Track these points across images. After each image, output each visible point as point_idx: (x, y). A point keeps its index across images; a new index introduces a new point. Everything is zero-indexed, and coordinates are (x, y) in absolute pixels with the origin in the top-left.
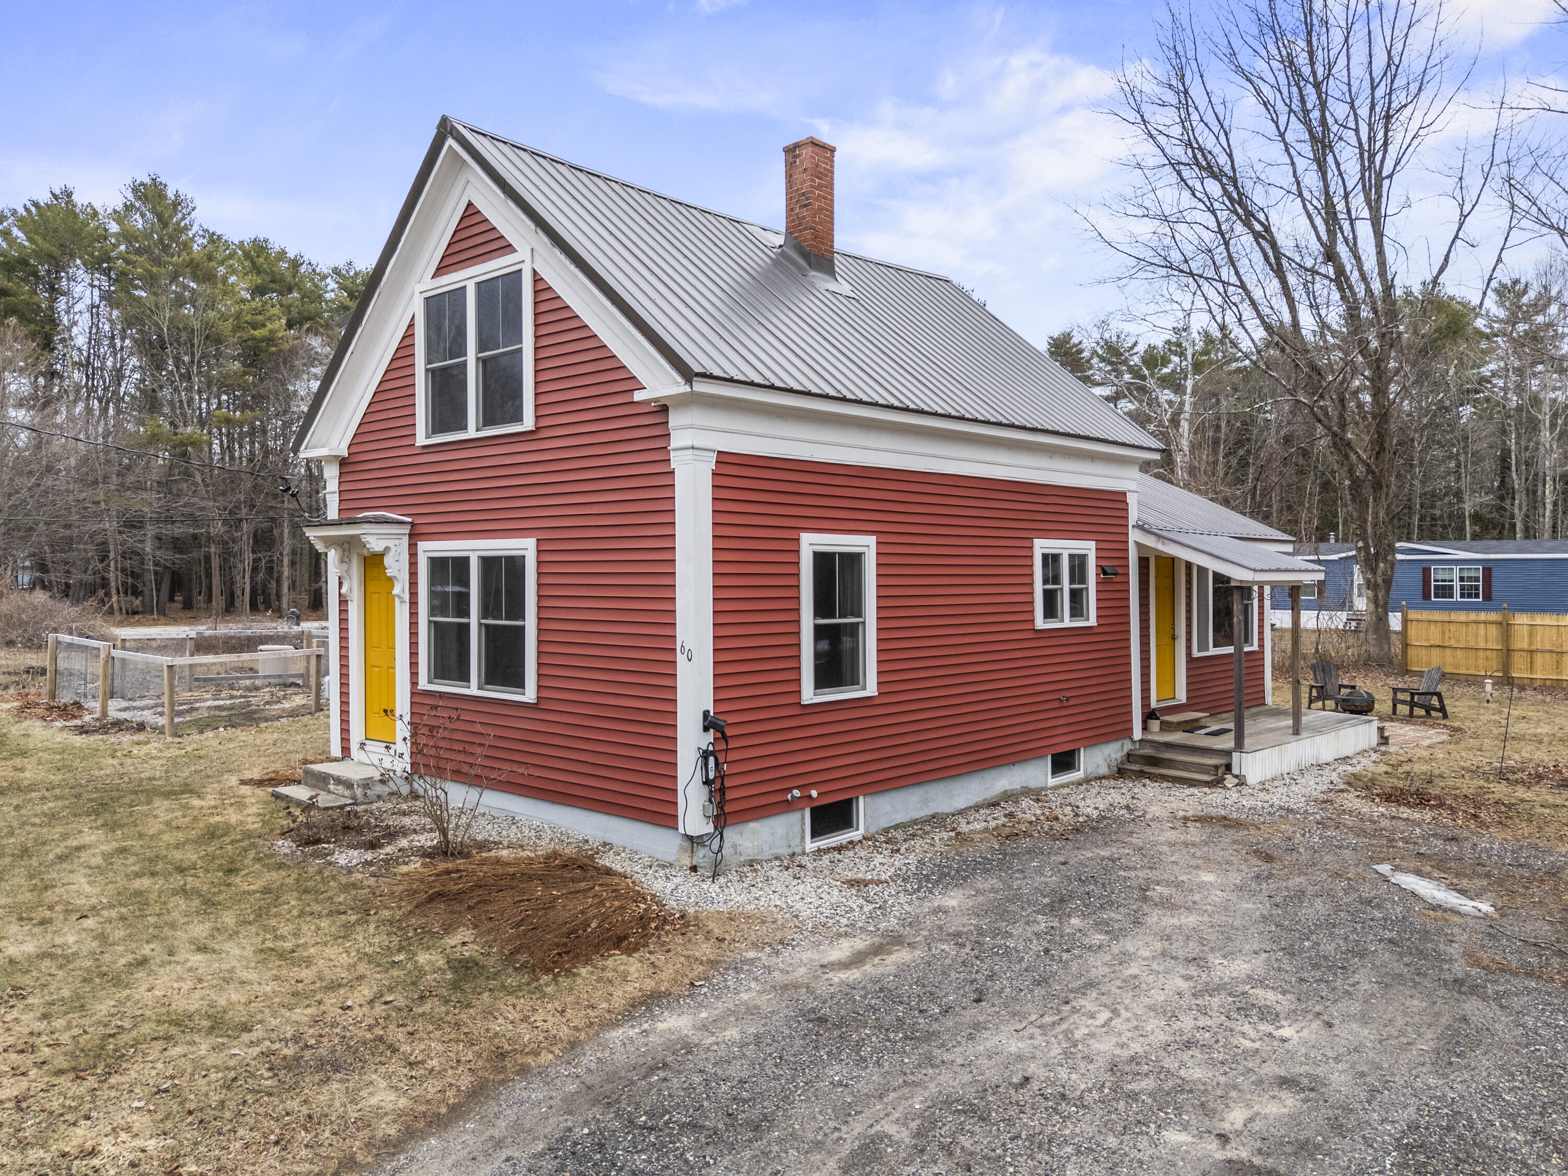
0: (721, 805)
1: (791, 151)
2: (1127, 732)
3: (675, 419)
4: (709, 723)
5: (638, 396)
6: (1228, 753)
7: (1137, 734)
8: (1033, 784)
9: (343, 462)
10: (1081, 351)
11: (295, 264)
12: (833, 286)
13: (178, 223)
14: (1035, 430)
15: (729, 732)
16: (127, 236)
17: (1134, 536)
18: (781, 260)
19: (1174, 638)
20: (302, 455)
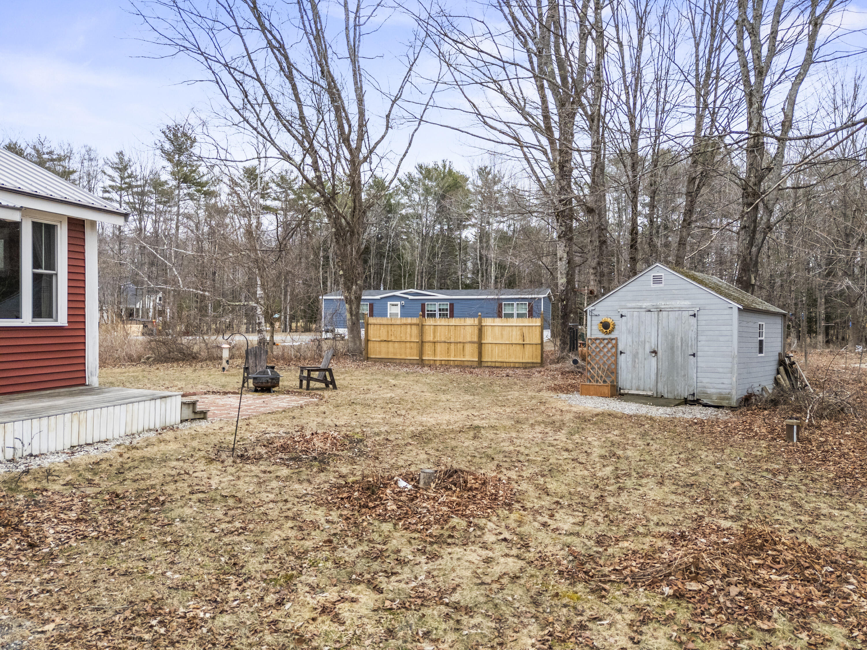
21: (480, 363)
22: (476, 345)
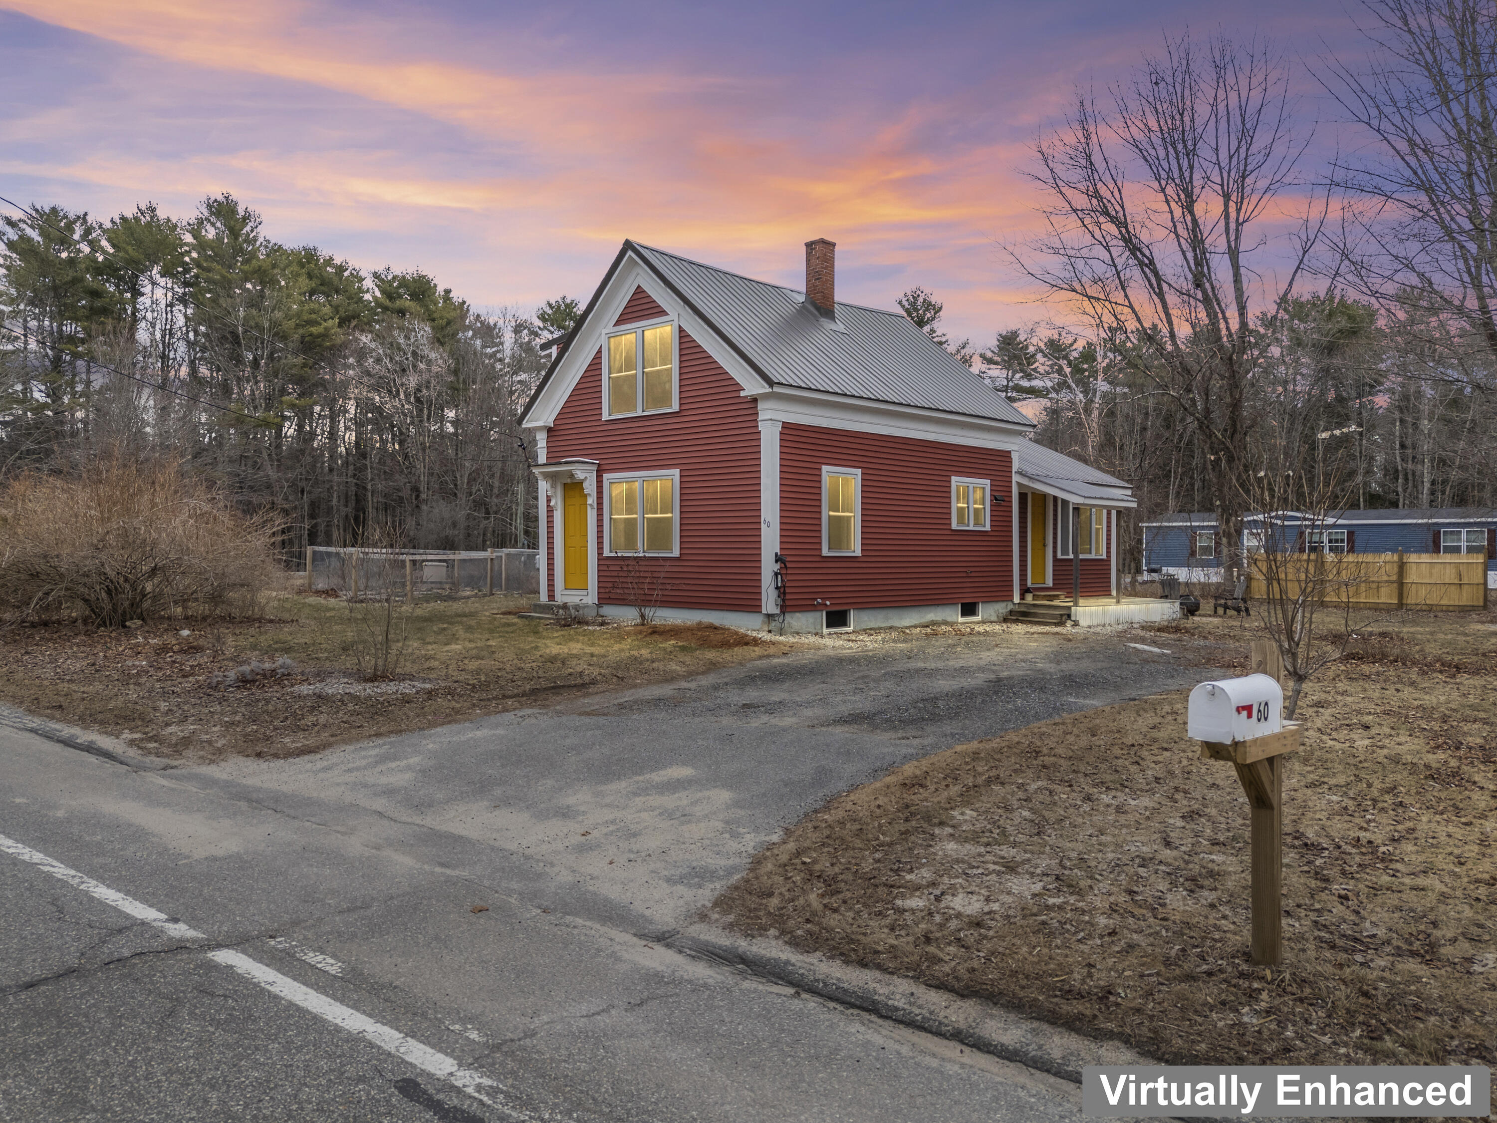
0: (783, 600)
1: (810, 246)
2: (1010, 598)
3: (761, 406)
4: (778, 559)
5: (742, 394)
6: (1069, 608)
7: (1017, 599)
8: (949, 619)
9: (549, 430)
10: (1027, 347)
11: (341, 269)
12: (833, 326)
13: (248, 234)
14: (951, 412)
15: (788, 565)
16: (201, 244)
17: (1015, 478)
18: (802, 310)
19: (1044, 545)
20: (524, 426)
21: (1401, 605)
22: (1395, 585)
